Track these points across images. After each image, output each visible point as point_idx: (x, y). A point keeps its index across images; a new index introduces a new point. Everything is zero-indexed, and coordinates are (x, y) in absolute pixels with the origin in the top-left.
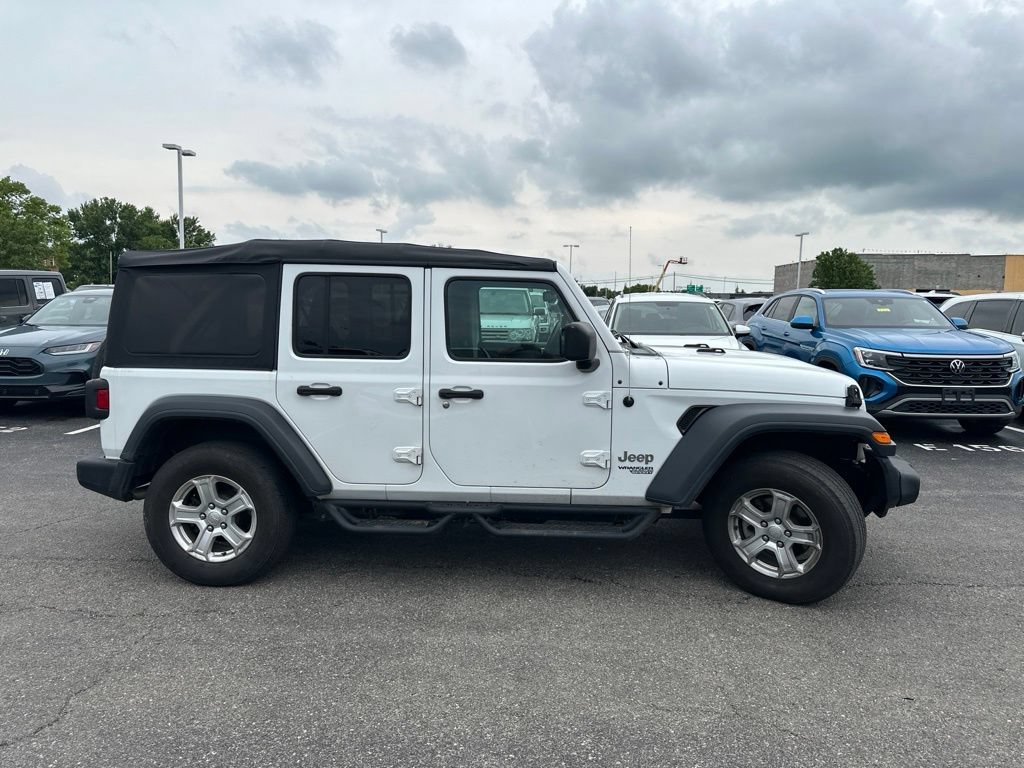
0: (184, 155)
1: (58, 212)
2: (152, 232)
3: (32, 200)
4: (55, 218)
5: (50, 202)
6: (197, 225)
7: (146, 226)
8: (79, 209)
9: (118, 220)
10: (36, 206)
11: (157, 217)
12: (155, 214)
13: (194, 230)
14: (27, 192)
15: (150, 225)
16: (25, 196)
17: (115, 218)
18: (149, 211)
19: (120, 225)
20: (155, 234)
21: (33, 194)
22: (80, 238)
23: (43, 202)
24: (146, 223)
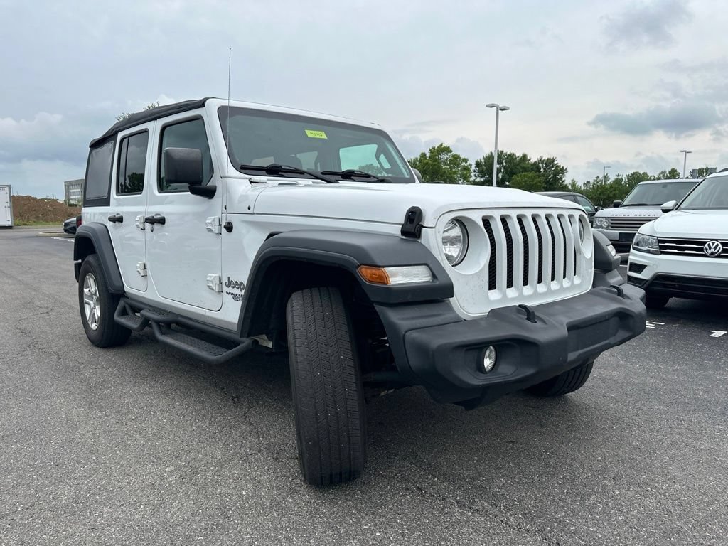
0: (502, 110)
1: (466, 162)
2: (525, 170)
3: (453, 156)
4: (464, 166)
5: (462, 157)
6: (555, 162)
7: (521, 167)
8: (482, 159)
9: (505, 164)
10: (456, 159)
11: (530, 160)
12: (528, 158)
13: (553, 167)
14: (451, 151)
15: (523, 165)
16: (449, 154)
17: (502, 163)
18: (524, 156)
19: (504, 167)
20: (527, 171)
21: (454, 153)
22: (481, 178)
23: (459, 157)
24: (521, 164)
